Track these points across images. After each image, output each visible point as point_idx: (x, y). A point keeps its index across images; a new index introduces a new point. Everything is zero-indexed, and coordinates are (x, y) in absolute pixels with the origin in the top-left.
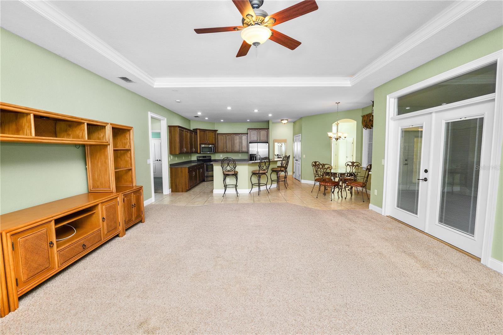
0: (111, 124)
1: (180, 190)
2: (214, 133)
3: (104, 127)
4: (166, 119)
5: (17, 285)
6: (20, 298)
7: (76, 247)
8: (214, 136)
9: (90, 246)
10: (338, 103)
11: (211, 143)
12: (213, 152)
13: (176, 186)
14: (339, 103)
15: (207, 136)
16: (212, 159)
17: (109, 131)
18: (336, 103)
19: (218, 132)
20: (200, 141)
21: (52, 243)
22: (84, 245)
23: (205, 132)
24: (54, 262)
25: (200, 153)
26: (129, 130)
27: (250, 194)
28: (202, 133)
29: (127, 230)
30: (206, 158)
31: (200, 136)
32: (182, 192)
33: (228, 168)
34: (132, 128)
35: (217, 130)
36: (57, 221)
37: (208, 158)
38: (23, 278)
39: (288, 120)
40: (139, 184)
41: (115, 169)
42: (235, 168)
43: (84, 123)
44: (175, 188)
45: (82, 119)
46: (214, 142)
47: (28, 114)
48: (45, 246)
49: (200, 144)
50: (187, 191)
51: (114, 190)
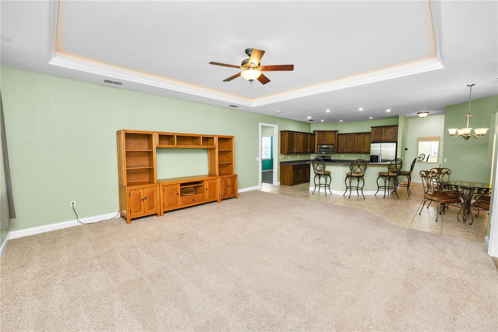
0: (217, 136)
1: (286, 184)
2: (334, 134)
3: (213, 138)
4: (277, 126)
5: (164, 206)
6: (165, 212)
7: (190, 199)
8: (334, 137)
9: (197, 201)
10: (471, 86)
11: (330, 144)
12: (332, 152)
13: (283, 180)
14: (473, 85)
15: (326, 137)
16: (331, 159)
17: (216, 140)
18: (468, 86)
19: (339, 132)
20: (318, 141)
21: (178, 194)
22: (194, 200)
23: (324, 133)
24: (179, 203)
25: (317, 153)
26: (232, 138)
27: (345, 197)
28: (321, 134)
29: (222, 200)
30: (324, 158)
31: (318, 138)
32: (288, 185)
33: (318, 168)
34: (234, 137)
35: (338, 131)
36: (182, 185)
37: (329, 158)
38: (166, 204)
39: (428, 112)
40: (236, 174)
41: (219, 162)
42: (324, 168)
43: (201, 137)
44: (283, 182)
45: (199, 135)
46: (334, 142)
47: (172, 136)
48: (175, 194)
49: (318, 145)
50: (291, 185)
51: (218, 175)
